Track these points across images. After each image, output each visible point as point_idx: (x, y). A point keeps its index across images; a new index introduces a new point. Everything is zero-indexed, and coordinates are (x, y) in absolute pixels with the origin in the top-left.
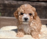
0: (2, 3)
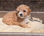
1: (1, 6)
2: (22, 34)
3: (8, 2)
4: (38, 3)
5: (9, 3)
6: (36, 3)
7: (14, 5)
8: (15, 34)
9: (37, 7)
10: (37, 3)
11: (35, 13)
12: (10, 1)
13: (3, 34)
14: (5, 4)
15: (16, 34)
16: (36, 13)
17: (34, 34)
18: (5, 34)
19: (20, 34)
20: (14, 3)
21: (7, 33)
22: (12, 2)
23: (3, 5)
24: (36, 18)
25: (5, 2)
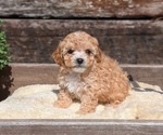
0: (25, 26)
2: (112, 123)
6: (147, 37)
8: (91, 123)
9: (151, 50)
10: (151, 40)
11: (145, 69)
13: (57, 123)
14: (49, 43)
15: (95, 123)
16: (149, 69)
17: (149, 124)
18: (62, 123)
19: (107, 123)
21: (69, 120)
23: (42, 47)
24: (149, 83)
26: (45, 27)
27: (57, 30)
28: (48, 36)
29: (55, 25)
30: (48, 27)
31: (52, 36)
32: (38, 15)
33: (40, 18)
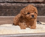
1: (2, 13)
3: (10, 9)
4: (41, 9)
5: (12, 9)
7: (16, 11)
12: (12, 7)
14: (7, 11)
20: (17, 9)
22: (14, 8)
23: (5, 12)
25: (7, 9)
26: (6, 5)
27: (10, 6)
28: (7, 8)
29: (9, 5)
30: (7, 5)
31: (8, 8)
32: (3, 1)
33: (4, 2)
